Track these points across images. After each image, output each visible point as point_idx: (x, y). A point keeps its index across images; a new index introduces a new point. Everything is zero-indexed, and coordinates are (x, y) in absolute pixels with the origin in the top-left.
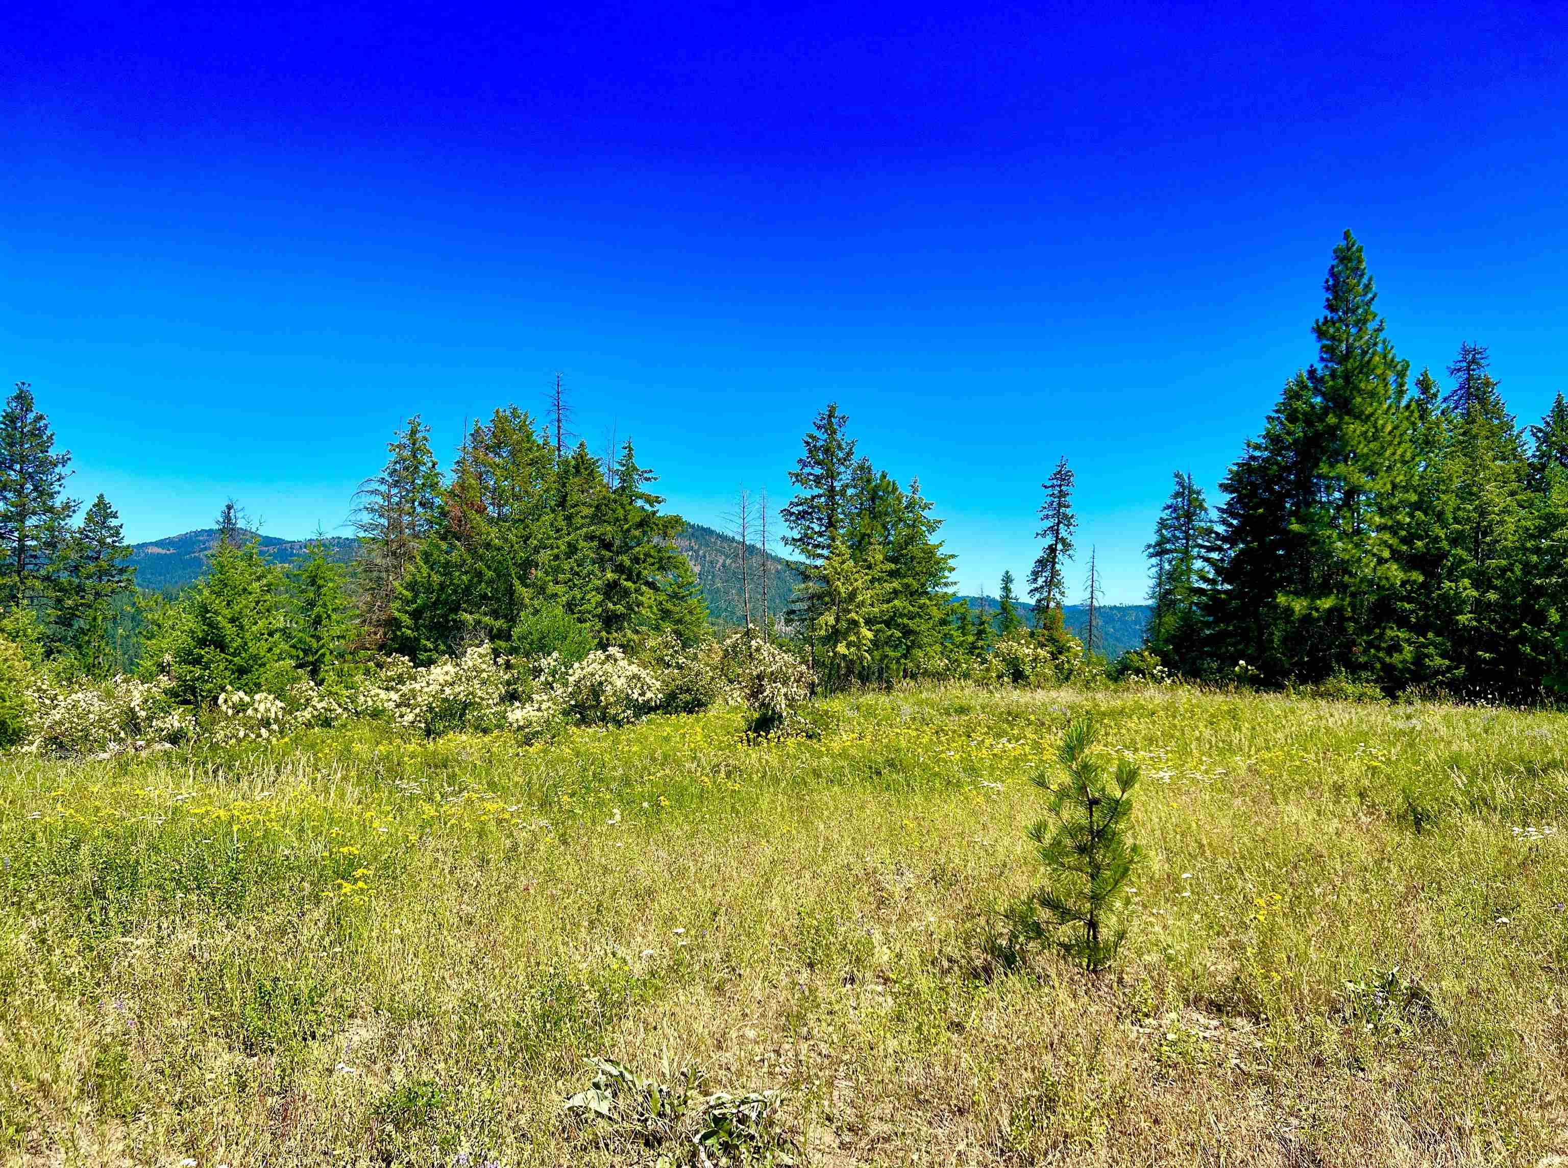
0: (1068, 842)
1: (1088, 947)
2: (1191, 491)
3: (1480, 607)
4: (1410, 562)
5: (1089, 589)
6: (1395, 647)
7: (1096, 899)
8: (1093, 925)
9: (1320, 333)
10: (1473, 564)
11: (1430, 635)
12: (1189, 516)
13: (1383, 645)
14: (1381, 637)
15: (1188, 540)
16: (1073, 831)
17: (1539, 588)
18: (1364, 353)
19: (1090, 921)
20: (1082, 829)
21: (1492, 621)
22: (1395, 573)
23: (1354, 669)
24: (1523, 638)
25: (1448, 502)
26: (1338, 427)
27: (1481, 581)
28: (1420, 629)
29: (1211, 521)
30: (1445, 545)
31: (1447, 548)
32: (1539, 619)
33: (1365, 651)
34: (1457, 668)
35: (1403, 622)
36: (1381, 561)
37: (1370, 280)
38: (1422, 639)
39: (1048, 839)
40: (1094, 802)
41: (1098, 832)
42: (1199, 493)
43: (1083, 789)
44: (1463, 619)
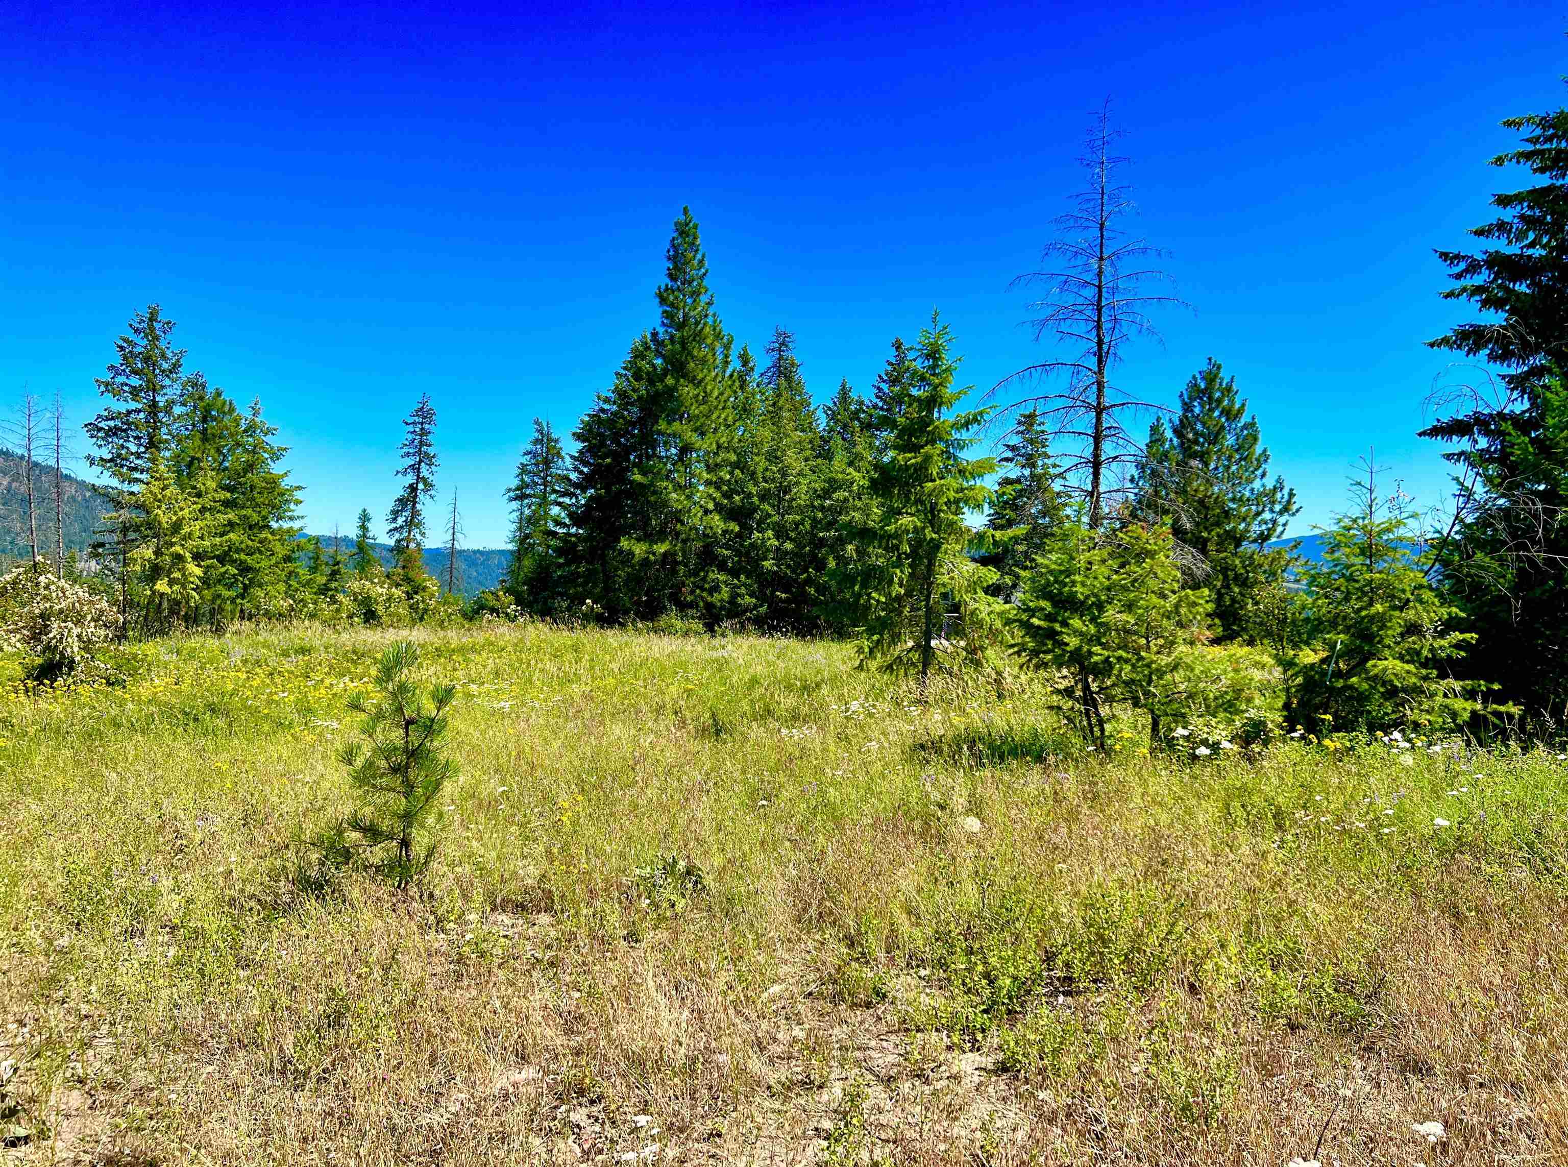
0: (383, 763)
1: (400, 865)
2: (550, 440)
3: (780, 554)
4: (731, 514)
5: (451, 531)
6: (716, 589)
7: (408, 818)
8: (405, 844)
9: (663, 300)
10: (776, 518)
11: (742, 577)
12: (547, 463)
13: (707, 586)
14: (704, 579)
15: (546, 487)
16: (387, 752)
17: (822, 540)
18: (697, 323)
19: (403, 840)
20: (395, 749)
21: (788, 566)
22: (717, 522)
23: (683, 607)
24: (809, 581)
25: (760, 463)
26: (674, 389)
27: (781, 533)
28: (735, 573)
29: (567, 469)
30: (755, 500)
31: (757, 503)
32: (821, 566)
33: (692, 592)
34: (761, 606)
35: (722, 567)
36: (707, 512)
37: (703, 256)
38: (736, 581)
39: (359, 762)
40: (409, 722)
41: (413, 751)
42: (557, 441)
43: (400, 710)
44: (767, 564)
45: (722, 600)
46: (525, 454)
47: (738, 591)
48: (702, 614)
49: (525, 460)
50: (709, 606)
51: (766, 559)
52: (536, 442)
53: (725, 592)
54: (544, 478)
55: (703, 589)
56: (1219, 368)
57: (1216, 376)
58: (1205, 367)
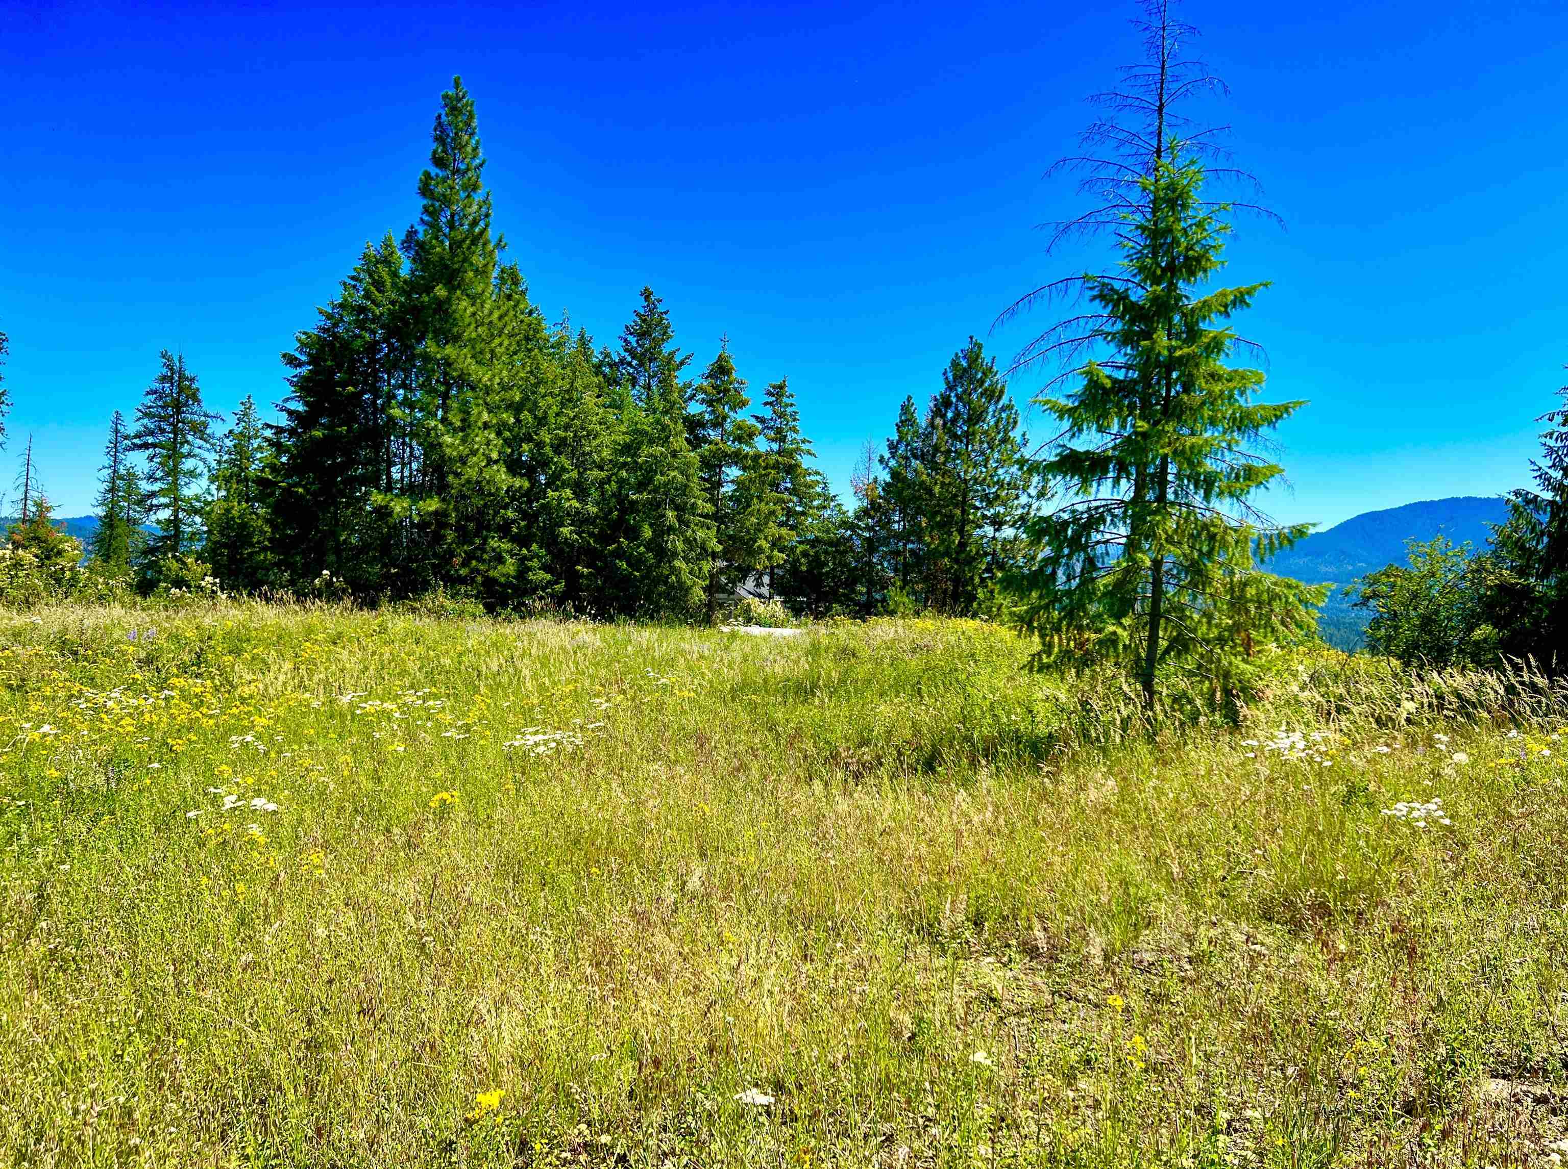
2: (182, 377)
3: (580, 520)
6: (500, 560)
9: (425, 190)
11: (534, 547)
12: (178, 407)
13: (485, 556)
14: (482, 548)
15: (176, 435)
17: (633, 503)
21: (591, 535)
22: (502, 478)
23: (453, 582)
24: (619, 554)
25: (548, 404)
27: (580, 491)
28: (523, 540)
30: (548, 450)
31: (551, 454)
32: (633, 533)
33: (464, 564)
34: (557, 583)
35: (504, 530)
38: (524, 551)
44: (565, 531)
45: (507, 575)
46: (148, 393)
47: (530, 564)
48: (479, 592)
49: (149, 400)
50: (489, 582)
51: (562, 525)
52: (164, 379)
53: (510, 567)
54: (175, 426)
55: (480, 560)
56: (980, 347)
57: (978, 356)
58: (967, 346)
